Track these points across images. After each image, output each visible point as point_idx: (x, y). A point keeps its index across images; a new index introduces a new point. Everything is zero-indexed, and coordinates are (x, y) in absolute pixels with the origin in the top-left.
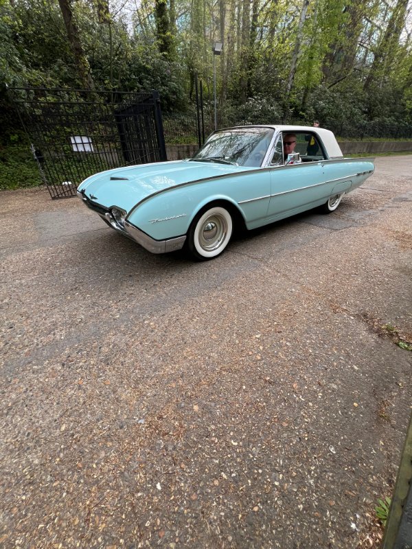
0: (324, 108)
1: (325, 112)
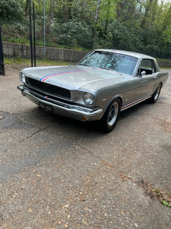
0: (118, 34)
1: (119, 37)
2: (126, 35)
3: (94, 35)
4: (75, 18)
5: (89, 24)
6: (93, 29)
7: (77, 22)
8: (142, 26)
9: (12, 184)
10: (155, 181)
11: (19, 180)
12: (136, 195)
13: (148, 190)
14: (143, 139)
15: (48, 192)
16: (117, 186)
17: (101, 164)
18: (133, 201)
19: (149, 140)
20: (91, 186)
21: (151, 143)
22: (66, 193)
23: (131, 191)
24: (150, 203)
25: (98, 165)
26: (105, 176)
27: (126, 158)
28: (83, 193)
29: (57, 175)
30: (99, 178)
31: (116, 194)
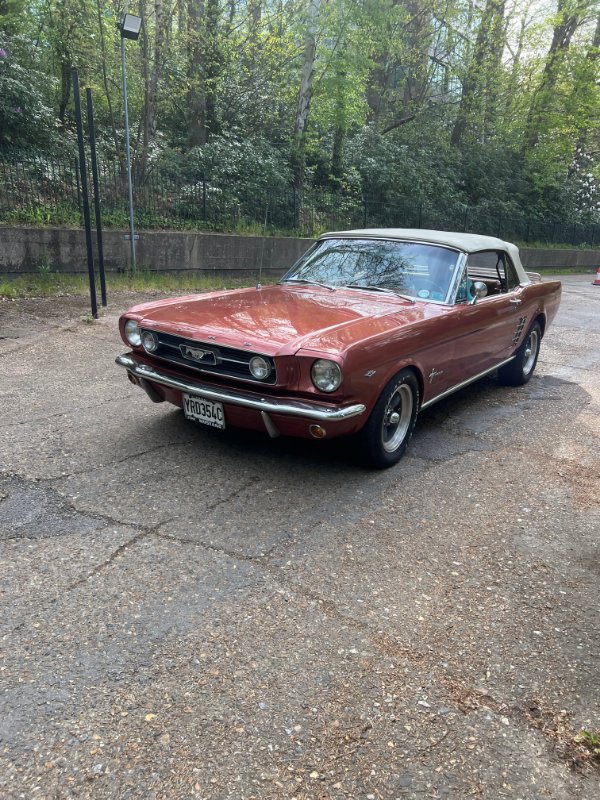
0: (380, 172)
1: (382, 180)
2: (406, 172)
3: (296, 179)
4: (229, 129)
5: (278, 143)
6: (294, 162)
7: (240, 141)
8: (455, 140)
9: (54, 762)
10: (578, 700)
11: (77, 743)
12: (518, 763)
13: (556, 740)
14: (511, 540)
15: (190, 781)
16: (445, 733)
17: (375, 649)
18: (509, 788)
19: (531, 540)
20: (346, 742)
21: (541, 551)
22: (259, 779)
23: (496, 747)
24: (570, 789)
25: (364, 653)
26: (395, 696)
27: (460, 619)
28: (322, 772)
29: (218, 709)
30: (372, 706)
31: (446, 768)
